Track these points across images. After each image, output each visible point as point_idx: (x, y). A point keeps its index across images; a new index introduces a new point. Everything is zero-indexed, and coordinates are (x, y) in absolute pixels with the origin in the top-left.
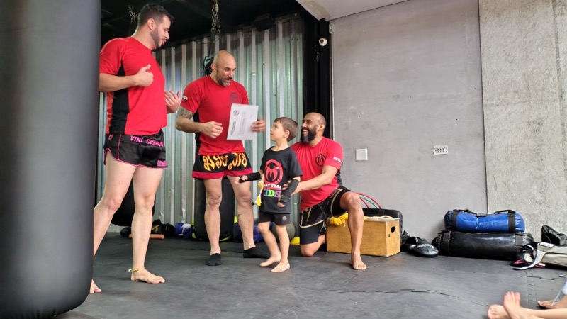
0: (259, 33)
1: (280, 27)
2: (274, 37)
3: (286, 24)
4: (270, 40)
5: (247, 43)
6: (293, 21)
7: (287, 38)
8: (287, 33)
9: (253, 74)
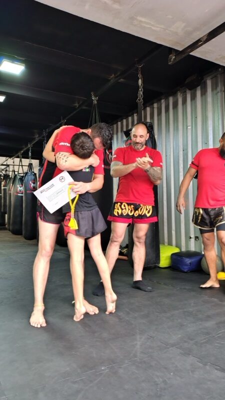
0: (193, 91)
1: (209, 83)
2: (204, 93)
3: (214, 79)
4: (202, 95)
5: (184, 102)
6: (219, 75)
7: (215, 92)
8: (214, 87)
9: (189, 127)
